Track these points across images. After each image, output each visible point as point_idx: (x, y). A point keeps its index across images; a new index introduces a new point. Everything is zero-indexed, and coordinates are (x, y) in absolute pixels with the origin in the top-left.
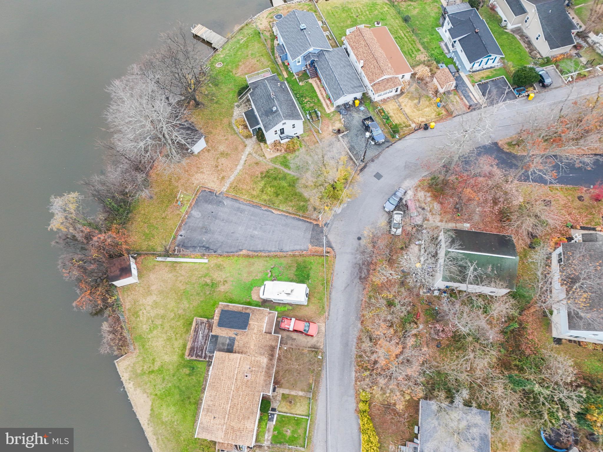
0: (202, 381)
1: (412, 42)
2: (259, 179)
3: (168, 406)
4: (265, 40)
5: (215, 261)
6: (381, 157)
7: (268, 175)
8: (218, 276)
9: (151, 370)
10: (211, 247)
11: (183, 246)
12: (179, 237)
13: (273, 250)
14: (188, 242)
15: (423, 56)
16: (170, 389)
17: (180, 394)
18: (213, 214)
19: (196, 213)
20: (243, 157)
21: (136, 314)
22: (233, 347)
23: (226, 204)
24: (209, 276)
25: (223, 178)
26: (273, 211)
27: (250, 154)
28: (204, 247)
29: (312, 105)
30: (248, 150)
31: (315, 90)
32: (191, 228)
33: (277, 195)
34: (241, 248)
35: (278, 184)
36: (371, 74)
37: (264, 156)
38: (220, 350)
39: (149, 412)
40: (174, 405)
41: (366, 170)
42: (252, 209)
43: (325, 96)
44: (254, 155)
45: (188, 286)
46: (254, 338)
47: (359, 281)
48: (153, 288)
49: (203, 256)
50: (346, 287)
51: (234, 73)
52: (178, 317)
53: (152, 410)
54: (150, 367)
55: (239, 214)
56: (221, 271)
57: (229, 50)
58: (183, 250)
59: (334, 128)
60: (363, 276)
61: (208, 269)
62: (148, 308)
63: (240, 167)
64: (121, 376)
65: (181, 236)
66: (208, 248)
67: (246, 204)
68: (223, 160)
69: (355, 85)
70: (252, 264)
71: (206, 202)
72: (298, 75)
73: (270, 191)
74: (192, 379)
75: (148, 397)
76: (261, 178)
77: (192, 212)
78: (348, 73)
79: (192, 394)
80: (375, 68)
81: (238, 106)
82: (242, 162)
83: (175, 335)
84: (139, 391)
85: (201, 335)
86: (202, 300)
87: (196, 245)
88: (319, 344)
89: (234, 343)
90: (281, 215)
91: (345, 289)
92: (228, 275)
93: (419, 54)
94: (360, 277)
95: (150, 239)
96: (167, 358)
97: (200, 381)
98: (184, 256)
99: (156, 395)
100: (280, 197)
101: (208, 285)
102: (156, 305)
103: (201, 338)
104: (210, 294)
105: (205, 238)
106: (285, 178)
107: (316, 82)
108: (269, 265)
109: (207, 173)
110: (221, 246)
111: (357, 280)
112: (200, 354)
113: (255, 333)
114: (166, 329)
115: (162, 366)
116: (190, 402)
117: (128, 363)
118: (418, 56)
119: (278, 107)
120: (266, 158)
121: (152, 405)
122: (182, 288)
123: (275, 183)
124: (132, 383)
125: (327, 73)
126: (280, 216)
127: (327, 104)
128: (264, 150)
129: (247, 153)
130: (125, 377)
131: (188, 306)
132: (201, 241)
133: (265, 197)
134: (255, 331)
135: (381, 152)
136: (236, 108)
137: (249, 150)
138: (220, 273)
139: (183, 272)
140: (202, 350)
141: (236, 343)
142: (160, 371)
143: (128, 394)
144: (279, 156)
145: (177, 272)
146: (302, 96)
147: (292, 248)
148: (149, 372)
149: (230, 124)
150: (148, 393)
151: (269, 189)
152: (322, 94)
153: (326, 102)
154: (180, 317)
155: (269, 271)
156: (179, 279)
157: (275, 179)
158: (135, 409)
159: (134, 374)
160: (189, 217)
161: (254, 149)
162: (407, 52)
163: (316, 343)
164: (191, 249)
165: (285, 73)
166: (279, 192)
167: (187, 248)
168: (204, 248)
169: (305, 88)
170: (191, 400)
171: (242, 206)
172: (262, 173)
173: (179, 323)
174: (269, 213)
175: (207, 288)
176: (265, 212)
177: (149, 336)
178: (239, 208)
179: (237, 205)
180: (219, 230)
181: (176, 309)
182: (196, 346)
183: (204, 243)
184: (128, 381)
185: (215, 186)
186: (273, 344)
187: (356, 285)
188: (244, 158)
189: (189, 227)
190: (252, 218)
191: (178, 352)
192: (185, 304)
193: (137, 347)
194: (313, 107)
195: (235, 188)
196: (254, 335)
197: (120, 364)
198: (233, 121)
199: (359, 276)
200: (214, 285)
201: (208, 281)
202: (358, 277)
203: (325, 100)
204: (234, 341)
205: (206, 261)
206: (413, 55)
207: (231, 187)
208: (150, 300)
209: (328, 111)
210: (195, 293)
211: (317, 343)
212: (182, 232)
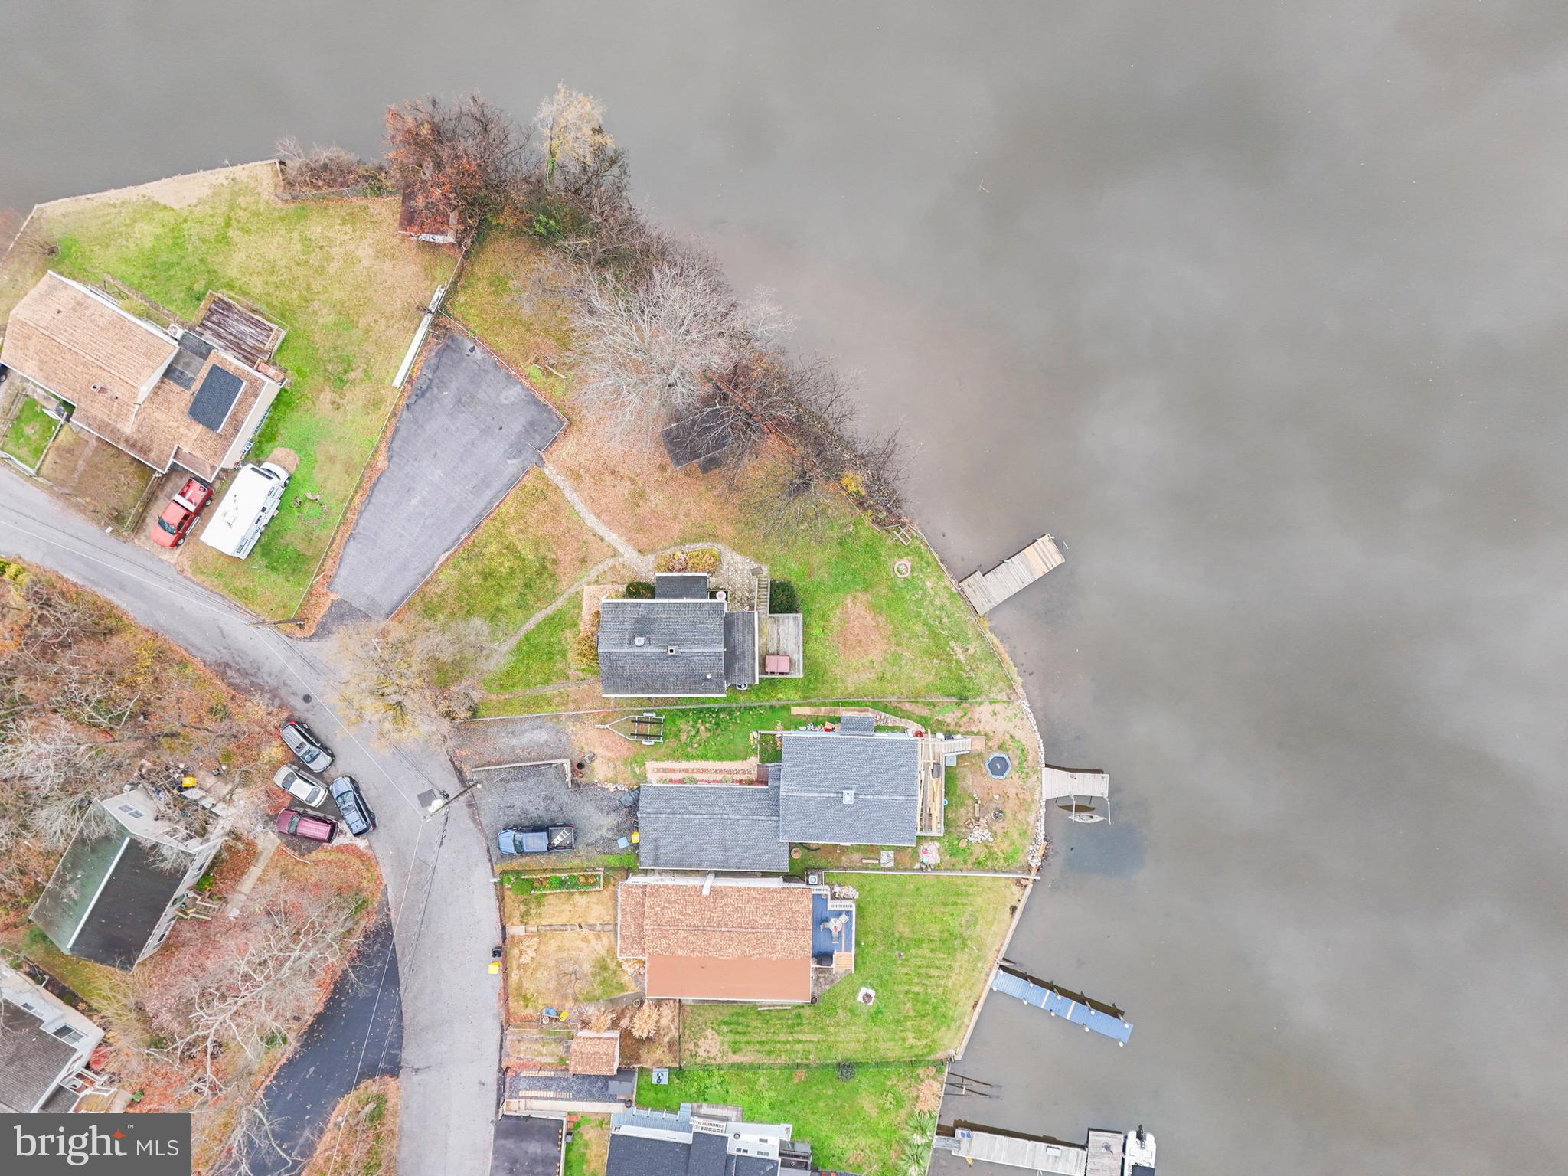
0: (170, 308)
1: (767, 1048)
2: (543, 551)
3: (157, 237)
4: (933, 705)
5: (391, 400)
6: (472, 825)
7: (546, 575)
8: (356, 397)
9: (233, 221)
10: (421, 402)
11: (448, 346)
12: (470, 345)
13: (361, 522)
14: (452, 360)
15: (714, 1051)
16: (182, 248)
17: (166, 263)
18: (497, 430)
19: (514, 393)
20: (614, 536)
21: (351, 219)
22: (175, 380)
23: (509, 461)
24: (362, 380)
25: (578, 477)
26: (447, 554)
27: (615, 554)
28: (429, 387)
29: (684, 737)
30: (629, 555)
31: (721, 759)
32: (483, 373)
33: (486, 576)
34: (395, 459)
35: (513, 587)
36: (673, 898)
37: (597, 582)
38: (179, 354)
39: (162, 202)
40: (153, 249)
41: (456, 780)
42: (474, 513)
43: (695, 775)
44: (610, 562)
45: (361, 332)
46: (171, 423)
47: (224, 660)
48: (387, 266)
49: (410, 380)
50: (221, 631)
51: (858, 594)
52: (309, 297)
53: (165, 207)
54: (239, 221)
55: (475, 482)
56: (365, 406)
57: (942, 608)
58: (438, 344)
59: (599, 760)
60: (230, 673)
61: (380, 381)
62: (351, 246)
63: (591, 520)
64: (246, 165)
65: (473, 349)
66: (421, 394)
67: (491, 502)
68: (624, 489)
69: (662, 851)
70: (349, 468)
71: (532, 424)
72: (781, 738)
73: (501, 565)
74: (181, 292)
75: (189, 206)
76: (544, 559)
77: (519, 386)
78: (701, 849)
79: (157, 285)
80: (681, 913)
81: (756, 572)
82: (602, 530)
83: (275, 283)
84: (206, 192)
85: (248, 330)
86: (321, 351)
87: (438, 373)
88: (143, 538)
89: (181, 384)
90: (433, 566)
91: (219, 628)
92: (349, 417)
93: (722, 1044)
94: (230, 667)
95: (490, 285)
96: (239, 257)
97: (172, 304)
98: (425, 343)
99: (185, 221)
100: (477, 580)
101: (346, 372)
102: (351, 260)
103: (243, 328)
104: (326, 370)
105: (447, 396)
106: (522, 605)
107: (744, 772)
108: (333, 502)
109: (605, 448)
110: (415, 421)
111: (226, 657)
112: (214, 318)
113: (178, 427)
114: (295, 268)
115: (228, 243)
116: (145, 277)
117: (264, 183)
118: (719, 1039)
119: (639, 650)
120: (589, 584)
121: (173, 210)
122: (362, 322)
123: (518, 582)
124: (225, 183)
125: (722, 802)
126: (430, 563)
127: (672, 771)
128: (609, 586)
129: (621, 549)
130: (241, 172)
131: (321, 321)
132: (443, 385)
133: (493, 548)
134: (182, 430)
135: (482, 830)
136: (755, 565)
137: (627, 555)
138: (360, 403)
139: (392, 332)
140: (218, 324)
141: (179, 389)
142: (223, 239)
143: (209, 171)
144: (579, 615)
145: (398, 321)
146: (718, 724)
147: (348, 559)
148: (230, 218)
149: (714, 537)
150: (196, 206)
151: (507, 564)
152: (704, 771)
153: (680, 771)
154: (306, 301)
155: (318, 497)
156: (383, 320)
157: (527, 586)
158: (179, 177)
159: (240, 190)
160: (509, 376)
161: (625, 567)
162: (741, 1020)
163: (147, 534)
164: (433, 361)
165: (806, 711)
166: (490, 582)
167: (440, 354)
168: (424, 387)
169: (738, 741)
170: (148, 280)
171: (489, 493)
172: (555, 562)
173: (295, 295)
174: (449, 542)
175: (341, 368)
176: (454, 536)
177: (295, 235)
178: (488, 486)
179: (497, 484)
180: (453, 428)
181: (323, 297)
182: (230, 315)
183: (436, 391)
184: (232, 176)
185: (564, 455)
186: (152, 455)
187: (218, 650)
188: (612, 537)
189: (487, 371)
190: (453, 506)
191: (240, 279)
192: (327, 318)
193: (286, 206)
194: (676, 736)
195: (544, 493)
196: (176, 424)
197: (270, 168)
198: (718, 548)
199: (233, 664)
200: (340, 382)
201: (352, 375)
202: (230, 662)
203: (686, 771)
204: (185, 387)
205: (397, 382)
206: (725, 1029)
207: (549, 485)
208: (365, 252)
209: (651, 766)
210: (339, 342)
211: (146, 536)
212: (478, 354)
